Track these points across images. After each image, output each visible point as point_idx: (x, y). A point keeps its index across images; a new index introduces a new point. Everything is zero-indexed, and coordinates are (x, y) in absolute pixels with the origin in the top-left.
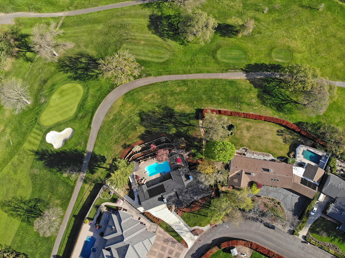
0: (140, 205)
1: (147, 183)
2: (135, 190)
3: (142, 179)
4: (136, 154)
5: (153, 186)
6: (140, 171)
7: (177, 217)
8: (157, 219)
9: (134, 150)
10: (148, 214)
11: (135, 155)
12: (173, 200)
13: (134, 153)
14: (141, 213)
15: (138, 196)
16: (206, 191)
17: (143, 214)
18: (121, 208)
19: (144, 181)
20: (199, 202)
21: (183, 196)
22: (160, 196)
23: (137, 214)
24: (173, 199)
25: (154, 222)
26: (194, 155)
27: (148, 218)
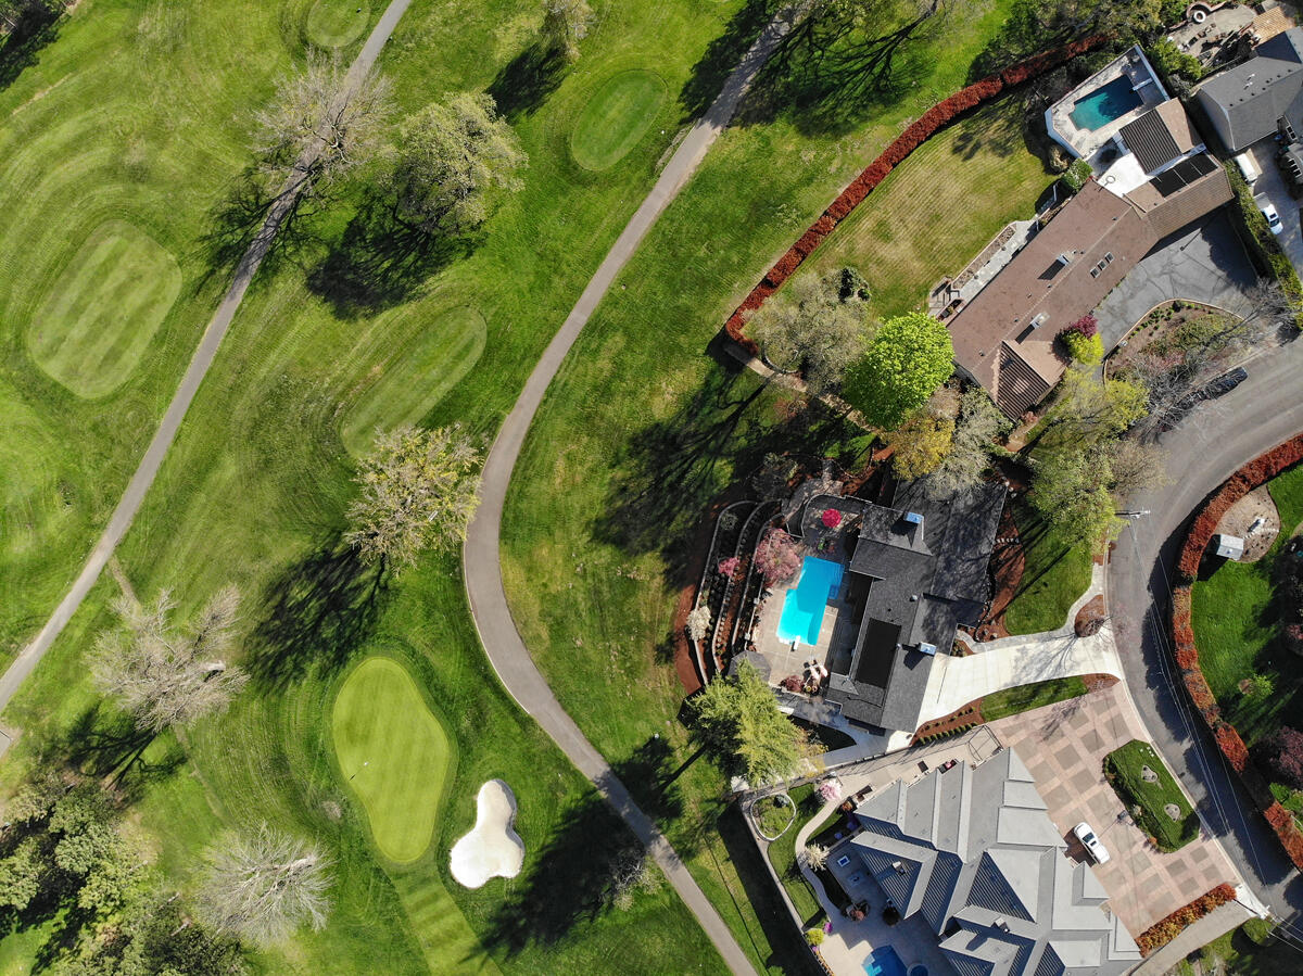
0: (883, 735)
1: (829, 665)
2: (826, 719)
3: (808, 673)
4: (715, 636)
5: (856, 654)
6: (776, 658)
7: (999, 647)
8: (963, 712)
9: (698, 633)
10: (928, 728)
11: (714, 642)
12: (942, 620)
13: (707, 642)
14: (910, 748)
15: (853, 722)
16: (986, 501)
17: (917, 744)
18: (850, 799)
19: (818, 670)
20: (1004, 548)
21: (953, 583)
22: (901, 654)
23: (904, 762)
24: (941, 622)
25: (966, 727)
26: (846, 460)
27: (942, 739)
